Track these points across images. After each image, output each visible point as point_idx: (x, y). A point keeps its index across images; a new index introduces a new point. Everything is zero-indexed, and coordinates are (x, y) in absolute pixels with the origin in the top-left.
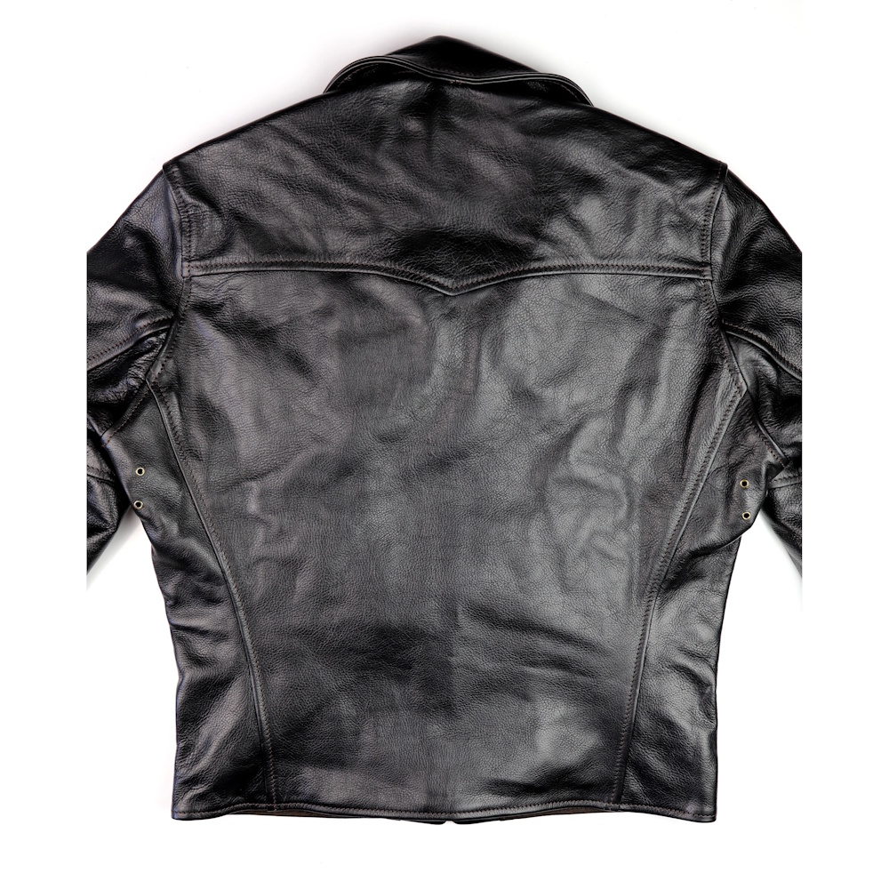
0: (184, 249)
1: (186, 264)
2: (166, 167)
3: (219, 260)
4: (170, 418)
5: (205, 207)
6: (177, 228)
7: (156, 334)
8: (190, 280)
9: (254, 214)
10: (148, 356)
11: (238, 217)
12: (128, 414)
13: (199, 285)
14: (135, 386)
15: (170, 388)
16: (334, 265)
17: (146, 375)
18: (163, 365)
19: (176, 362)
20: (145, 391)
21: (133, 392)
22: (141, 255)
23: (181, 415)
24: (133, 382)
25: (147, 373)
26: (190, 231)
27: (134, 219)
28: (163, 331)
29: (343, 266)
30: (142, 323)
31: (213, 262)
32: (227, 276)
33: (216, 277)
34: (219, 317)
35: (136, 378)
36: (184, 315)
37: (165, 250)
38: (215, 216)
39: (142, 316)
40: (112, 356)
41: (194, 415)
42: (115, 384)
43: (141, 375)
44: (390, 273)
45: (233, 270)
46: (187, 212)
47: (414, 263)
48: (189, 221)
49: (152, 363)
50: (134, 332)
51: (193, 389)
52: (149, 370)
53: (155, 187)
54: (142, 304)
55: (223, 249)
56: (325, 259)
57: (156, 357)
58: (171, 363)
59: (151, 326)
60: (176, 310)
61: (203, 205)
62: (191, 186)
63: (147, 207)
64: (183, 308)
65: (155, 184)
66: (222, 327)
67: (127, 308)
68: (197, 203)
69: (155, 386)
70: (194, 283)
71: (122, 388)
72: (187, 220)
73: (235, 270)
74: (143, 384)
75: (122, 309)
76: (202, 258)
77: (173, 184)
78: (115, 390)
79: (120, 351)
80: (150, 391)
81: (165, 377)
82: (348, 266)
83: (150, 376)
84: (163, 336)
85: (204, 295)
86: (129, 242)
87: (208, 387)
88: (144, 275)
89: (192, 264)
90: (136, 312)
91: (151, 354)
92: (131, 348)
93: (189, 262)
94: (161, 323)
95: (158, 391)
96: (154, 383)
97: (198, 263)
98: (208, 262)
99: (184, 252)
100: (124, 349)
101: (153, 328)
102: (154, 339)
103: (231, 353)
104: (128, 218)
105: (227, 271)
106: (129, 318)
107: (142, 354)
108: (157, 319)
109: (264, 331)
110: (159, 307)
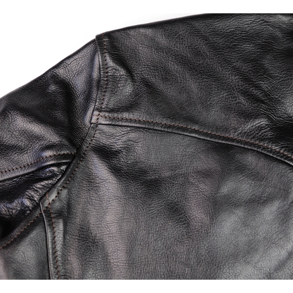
0: (98, 101)
1: (96, 113)
2: (99, 38)
3: (126, 115)
4: (54, 243)
5: (122, 72)
6: (95, 83)
7: (58, 165)
8: (97, 126)
9: (161, 85)
10: (46, 182)
11: (148, 84)
12: (16, 232)
13: (103, 132)
14: (28, 207)
15: (60, 214)
16: (220, 137)
17: (41, 199)
18: (58, 193)
19: (69, 193)
20: (37, 213)
21: (25, 212)
22: (60, 99)
23: (64, 241)
24: (27, 203)
25: (42, 198)
26: (106, 88)
27: (61, 72)
28: (64, 164)
29: (228, 139)
30: (48, 153)
31: (120, 116)
32: (129, 129)
33: (118, 129)
34: (115, 161)
35: (31, 199)
36: (84, 154)
37: (80, 100)
38: (129, 81)
39: (49, 147)
40: (14, 175)
41: (74, 244)
42: (11, 201)
43: (36, 198)
44: (268, 151)
45: (136, 125)
46: (107, 73)
47: (287, 147)
48: (107, 80)
49: (49, 189)
50: (39, 159)
51: (78, 220)
52: (45, 195)
53: (85, 51)
54: (52, 137)
55: (130, 107)
56: (212, 131)
57: (54, 186)
58: (64, 192)
59: (55, 157)
60: (79, 148)
61: (122, 70)
62: (115, 54)
63: (73, 65)
64: (85, 148)
65: (86, 49)
66: (116, 171)
67: (38, 138)
68: (118, 67)
69: (47, 211)
70: (100, 130)
71: (16, 205)
72: (105, 79)
73: (138, 125)
74: (37, 206)
75: (33, 138)
76: (112, 111)
77: (102, 50)
78: (9, 205)
79: (22, 173)
80: (41, 214)
81: (57, 205)
82: (233, 140)
83: (44, 201)
84: (63, 168)
85: (104, 141)
86: (53, 88)
87: (92, 220)
88: (60, 115)
89: (102, 114)
90: (45, 143)
91: (50, 182)
92: (33, 172)
93: (100, 111)
94: (64, 156)
95: (49, 216)
96: (47, 207)
97: (107, 114)
98: (116, 115)
99: (97, 103)
100: (26, 172)
101: (57, 159)
102: (55, 169)
103: (119, 193)
104: (56, 71)
105: (130, 125)
106: (37, 146)
107: (42, 180)
108: (63, 152)
109: (151, 181)
110: (66, 143)
